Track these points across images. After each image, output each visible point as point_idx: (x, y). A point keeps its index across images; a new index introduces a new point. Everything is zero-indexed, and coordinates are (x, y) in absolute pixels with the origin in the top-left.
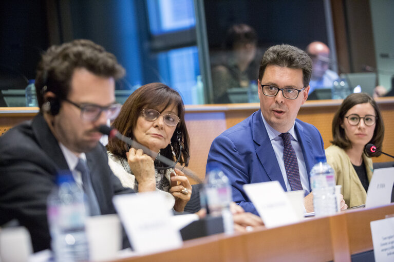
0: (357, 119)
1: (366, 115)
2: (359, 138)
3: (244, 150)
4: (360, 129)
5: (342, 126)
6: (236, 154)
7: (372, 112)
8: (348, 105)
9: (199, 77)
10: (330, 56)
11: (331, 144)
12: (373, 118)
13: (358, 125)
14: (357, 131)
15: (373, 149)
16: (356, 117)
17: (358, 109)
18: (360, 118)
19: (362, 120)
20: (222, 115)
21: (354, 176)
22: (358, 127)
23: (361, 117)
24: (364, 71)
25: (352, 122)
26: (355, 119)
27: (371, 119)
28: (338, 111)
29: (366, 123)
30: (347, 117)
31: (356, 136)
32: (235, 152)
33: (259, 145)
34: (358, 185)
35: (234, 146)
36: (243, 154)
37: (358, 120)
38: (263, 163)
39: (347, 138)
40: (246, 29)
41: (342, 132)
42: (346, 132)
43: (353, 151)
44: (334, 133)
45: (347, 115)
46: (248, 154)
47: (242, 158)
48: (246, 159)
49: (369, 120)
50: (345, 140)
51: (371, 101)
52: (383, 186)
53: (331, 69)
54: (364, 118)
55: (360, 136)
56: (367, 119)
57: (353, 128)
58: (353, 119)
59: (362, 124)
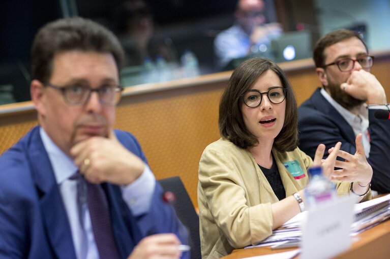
0: (257, 97)
1: (270, 89)
4: (264, 110)
13: (260, 105)
14: (261, 116)
18: (262, 95)
19: (265, 97)
22: (261, 108)
23: (262, 92)
26: (255, 98)
29: (271, 100)
37: (260, 98)
54: (267, 93)
57: (254, 111)
58: (252, 98)
59: (266, 102)
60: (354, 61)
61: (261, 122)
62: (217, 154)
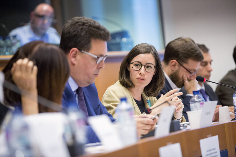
1: (147, 64)
4: (140, 74)
5: (128, 69)
13: (139, 70)
14: (138, 76)
16: (139, 64)
18: (142, 65)
19: (143, 67)
25: (135, 68)
27: (151, 67)
37: (140, 66)
45: (132, 62)
49: (150, 67)
51: (153, 52)
54: (145, 66)
56: (147, 66)
57: (136, 72)
58: (136, 65)
59: (143, 70)
61: (138, 79)
62: (116, 92)
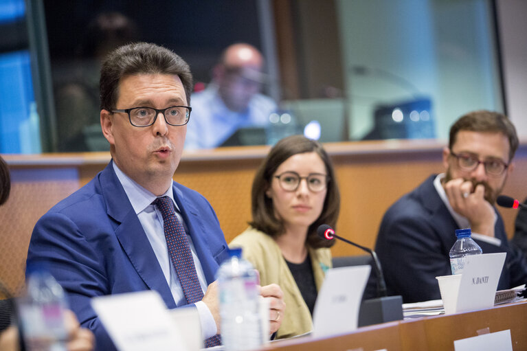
0: (294, 179)
1: (311, 174)
2: (299, 213)
3: (94, 233)
4: (300, 197)
5: (269, 193)
6: (81, 240)
7: (320, 168)
8: (279, 156)
9: (33, 107)
10: (264, 69)
11: (250, 227)
12: (323, 179)
13: (296, 190)
14: (295, 202)
15: (329, 234)
16: (294, 177)
17: (296, 163)
18: (300, 179)
19: (304, 183)
20: (74, 173)
21: (286, 282)
22: (298, 193)
23: (302, 175)
24: (323, 96)
25: (286, 186)
26: (292, 181)
27: (319, 182)
28: (261, 167)
29: (310, 187)
30: (279, 177)
31: (293, 211)
32: (81, 237)
33: (119, 223)
34: (294, 296)
35: (76, 227)
36: (93, 240)
37: (298, 181)
38: (129, 251)
39: (277, 216)
40: (119, 21)
41: (269, 203)
42: (276, 203)
43: (288, 238)
44: (255, 206)
45: (278, 173)
46: (102, 238)
47: (92, 246)
48: (100, 247)
49: (316, 182)
50: (274, 220)
51: (318, 150)
52: (342, 299)
53: (264, 91)
54: (307, 179)
55: (300, 209)
56: (312, 180)
57: (289, 195)
58: (288, 180)
59: (304, 188)
60: (479, 163)
